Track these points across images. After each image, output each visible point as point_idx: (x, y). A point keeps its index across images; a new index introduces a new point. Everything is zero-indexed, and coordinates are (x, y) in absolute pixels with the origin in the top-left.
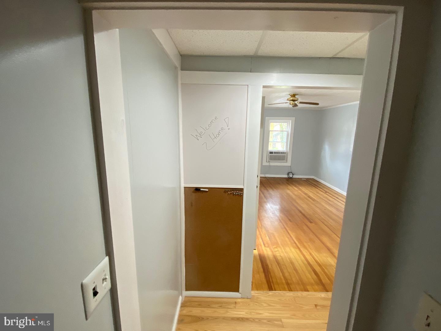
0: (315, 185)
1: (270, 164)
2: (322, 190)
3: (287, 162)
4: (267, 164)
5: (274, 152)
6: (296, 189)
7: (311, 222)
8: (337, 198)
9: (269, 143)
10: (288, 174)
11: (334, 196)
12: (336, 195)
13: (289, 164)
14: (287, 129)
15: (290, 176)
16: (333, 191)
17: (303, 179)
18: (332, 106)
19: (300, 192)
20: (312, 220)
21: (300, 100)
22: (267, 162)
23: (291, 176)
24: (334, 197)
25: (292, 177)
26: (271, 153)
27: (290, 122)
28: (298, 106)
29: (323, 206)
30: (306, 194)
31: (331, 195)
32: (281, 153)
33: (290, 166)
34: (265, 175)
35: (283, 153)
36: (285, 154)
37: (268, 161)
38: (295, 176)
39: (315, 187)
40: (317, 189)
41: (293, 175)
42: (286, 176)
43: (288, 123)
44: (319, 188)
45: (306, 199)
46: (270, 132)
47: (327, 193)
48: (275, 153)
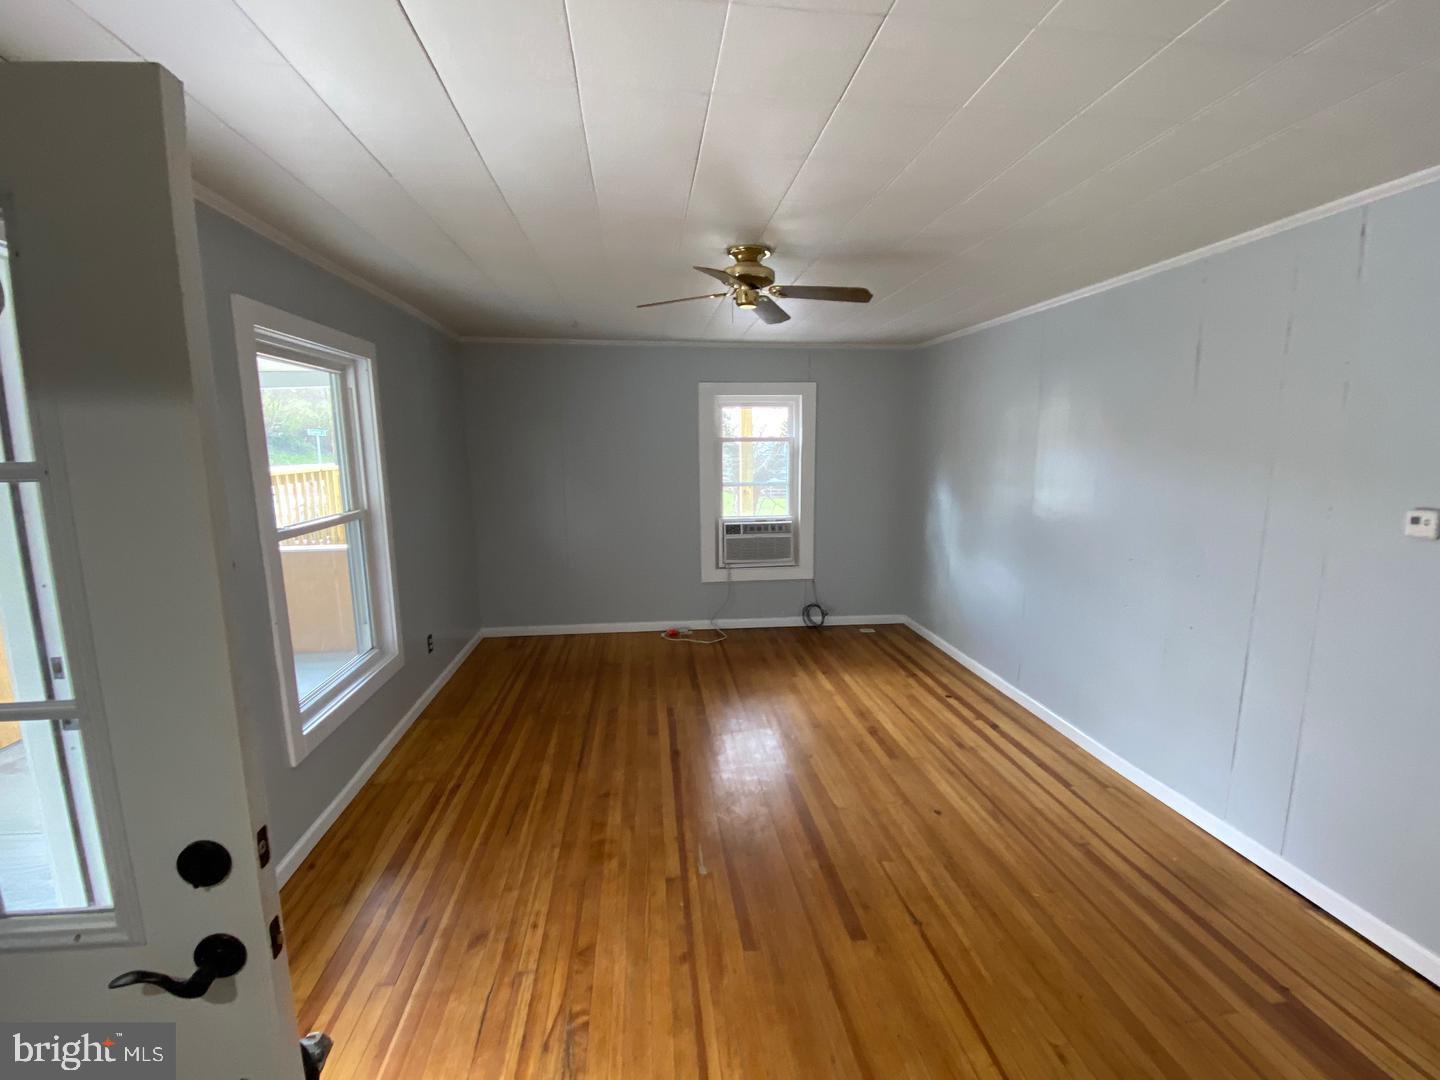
0: (909, 658)
1: (730, 574)
2: (929, 681)
3: (797, 565)
4: (720, 576)
5: (745, 526)
6: (828, 685)
7: (857, 934)
8: (994, 727)
9: (724, 489)
10: (806, 612)
11: (980, 716)
12: (990, 707)
13: (804, 571)
14: (790, 431)
15: (812, 618)
16: (976, 683)
17: (862, 630)
18: (955, 331)
19: (841, 702)
20: (866, 907)
21: (780, 281)
22: (718, 567)
23: (817, 619)
24: (980, 724)
25: (822, 622)
26: (733, 529)
27: (798, 402)
28: (787, 317)
29: (930, 787)
30: (863, 714)
31: (966, 712)
32: (773, 527)
33: (813, 581)
34: (714, 621)
35: (780, 527)
36: (788, 531)
37: (721, 565)
38: (832, 618)
39: (904, 668)
40: (911, 681)
41: (824, 614)
42: (796, 621)
43: (791, 407)
44: (920, 674)
45: (861, 746)
46: (724, 444)
47: (952, 701)
48: (751, 528)
